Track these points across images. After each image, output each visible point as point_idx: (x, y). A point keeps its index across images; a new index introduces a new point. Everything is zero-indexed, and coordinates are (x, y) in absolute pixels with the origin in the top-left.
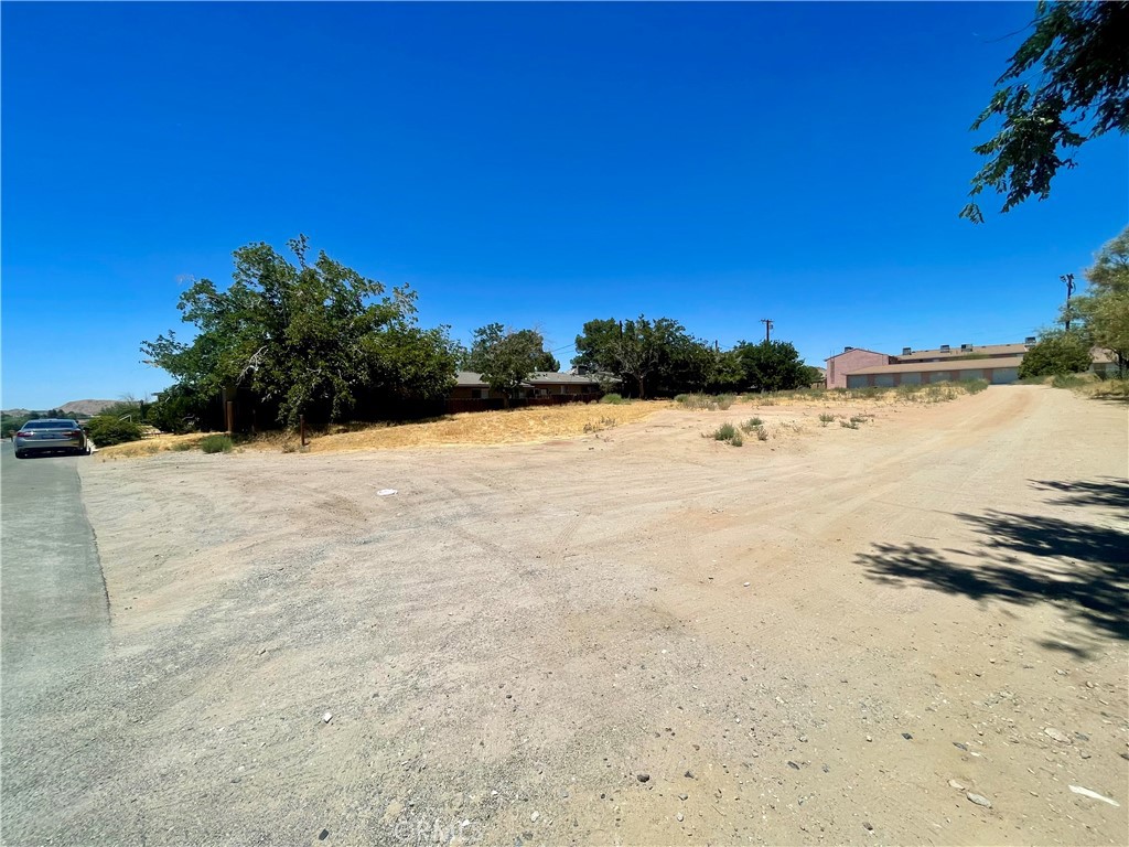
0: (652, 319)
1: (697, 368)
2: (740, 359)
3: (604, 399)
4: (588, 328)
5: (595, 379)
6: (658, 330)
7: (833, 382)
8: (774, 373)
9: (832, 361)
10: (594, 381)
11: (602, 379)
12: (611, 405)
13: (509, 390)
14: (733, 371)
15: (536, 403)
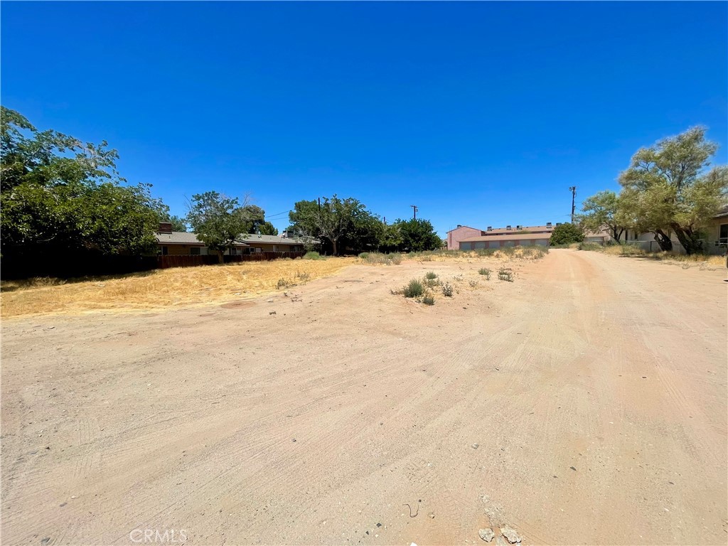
0: (343, 197)
1: (374, 234)
2: (399, 230)
3: (306, 256)
4: (298, 206)
5: (300, 241)
6: (347, 205)
7: (451, 246)
8: (419, 240)
9: (450, 233)
10: (299, 242)
11: (305, 241)
12: (311, 260)
13: (223, 248)
14: (396, 238)
15: (249, 259)
